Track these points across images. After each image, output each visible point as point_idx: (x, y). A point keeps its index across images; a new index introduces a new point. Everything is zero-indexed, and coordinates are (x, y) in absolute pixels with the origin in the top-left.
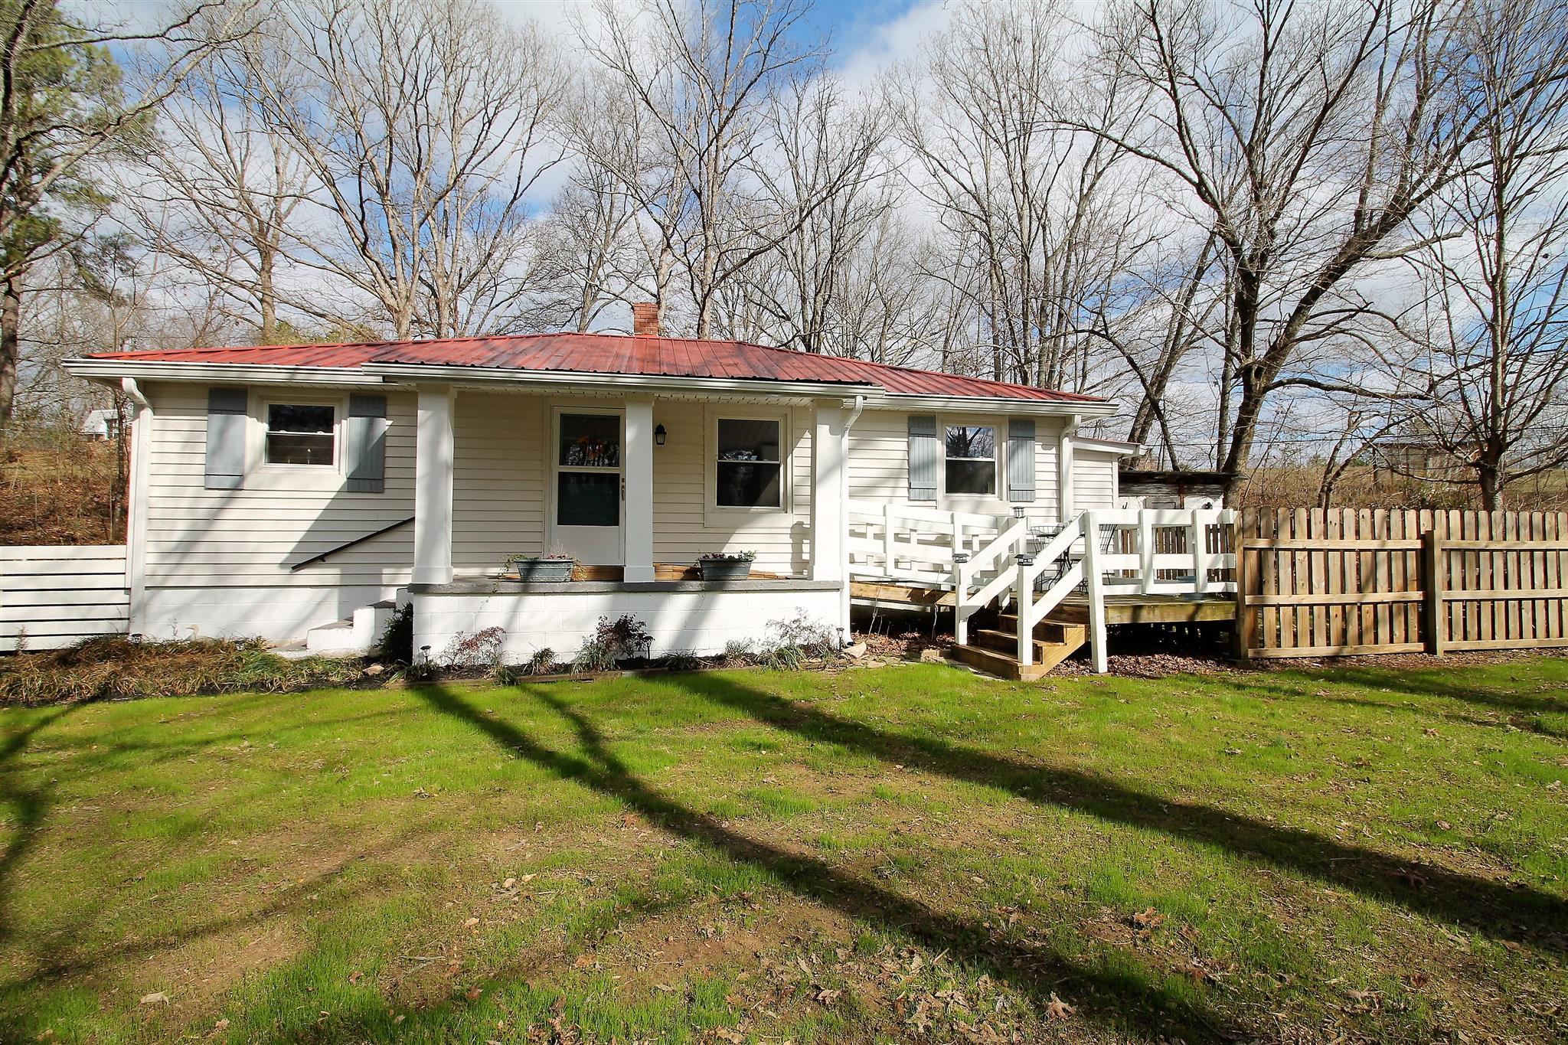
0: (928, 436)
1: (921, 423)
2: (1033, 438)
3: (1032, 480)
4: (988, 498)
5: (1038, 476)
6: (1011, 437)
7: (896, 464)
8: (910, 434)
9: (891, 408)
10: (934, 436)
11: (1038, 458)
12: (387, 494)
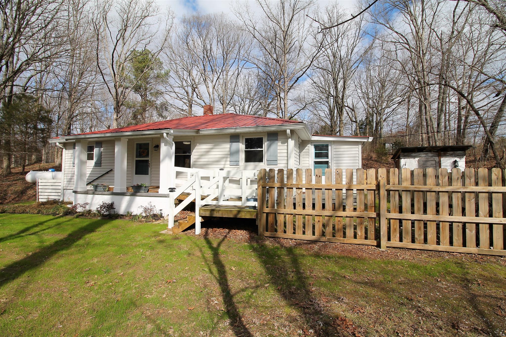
0: (236, 142)
1: (234, 138)
2: (277, 140)
3: (276, 156)
4: (261, 164)
5: (279, 155)
6: (268, 140)
7: (226, 153)
8: (230, 142)
9: (217, 134)
10: (239, 142)
11: (279, 148)
12: (102, 167)
